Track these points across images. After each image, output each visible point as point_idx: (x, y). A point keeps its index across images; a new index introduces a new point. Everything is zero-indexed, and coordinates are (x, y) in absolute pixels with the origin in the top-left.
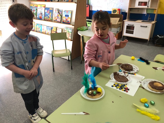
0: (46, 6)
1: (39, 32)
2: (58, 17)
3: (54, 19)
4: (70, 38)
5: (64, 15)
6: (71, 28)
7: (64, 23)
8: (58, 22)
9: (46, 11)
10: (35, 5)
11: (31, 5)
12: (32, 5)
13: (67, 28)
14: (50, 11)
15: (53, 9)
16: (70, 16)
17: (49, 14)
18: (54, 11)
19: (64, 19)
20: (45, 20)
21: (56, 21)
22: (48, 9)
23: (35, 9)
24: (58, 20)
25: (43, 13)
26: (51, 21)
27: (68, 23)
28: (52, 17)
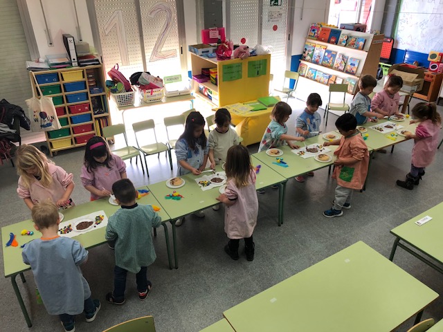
0: (328, 48)
1: (311, 79)
2: (340, 64)
3: (335, 65)
4: (351, 91)
5: (349, 63)
6: (354, 80)
7: (347, 72)
8: (340, 70)
9: (326, 54)
10: (312, 45)
11: (307, 43)
12: (309, 44)
13: (350, 79)
14: (332, 55)
15: (336, 53)
16: (356, 66)
17: (330, 58)
18: (337, 56)
19: (348, 67)
20: (322, 65)
21: (337, 69)
22: (329, 52)
23: (312, 49)
24: (340, 68)
25: (322, 57)
26: (331, 67)
27: (353, 74)
28: (333, 63)
